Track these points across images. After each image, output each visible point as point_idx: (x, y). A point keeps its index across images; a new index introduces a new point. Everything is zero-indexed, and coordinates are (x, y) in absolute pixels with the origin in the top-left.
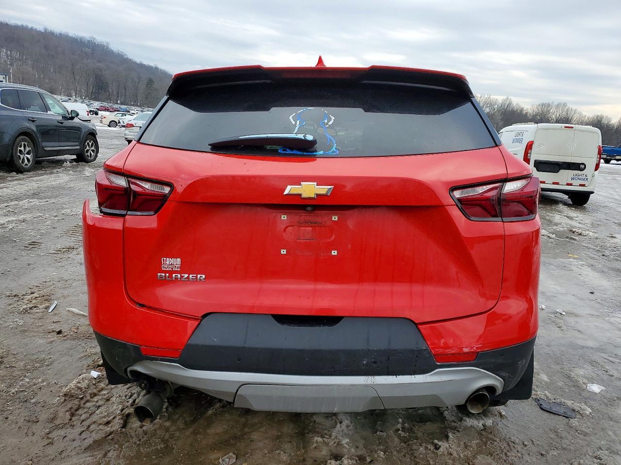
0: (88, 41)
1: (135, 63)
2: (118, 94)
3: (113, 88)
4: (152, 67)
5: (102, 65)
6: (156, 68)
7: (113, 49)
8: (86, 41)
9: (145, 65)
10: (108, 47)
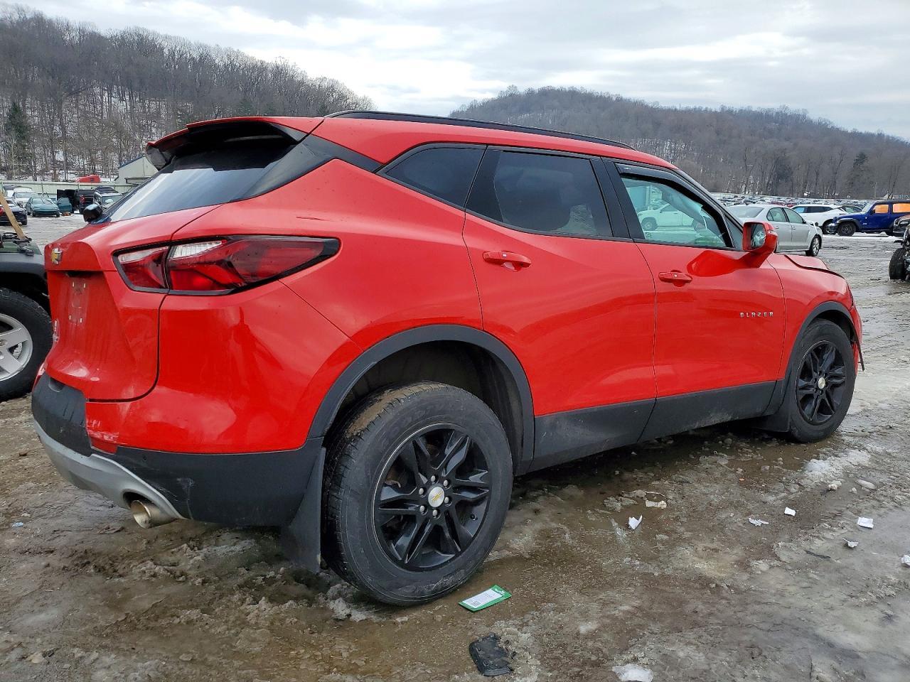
0: (777, 113)
1: (845, 133)
2: (806, 183)
3: (798, 176)
4: (872, 135)
5: (786, 144)
6: (880, 136)
7: (812, 118)
8: (774, 114)
9: (861, 133)
10: (804, 116)
